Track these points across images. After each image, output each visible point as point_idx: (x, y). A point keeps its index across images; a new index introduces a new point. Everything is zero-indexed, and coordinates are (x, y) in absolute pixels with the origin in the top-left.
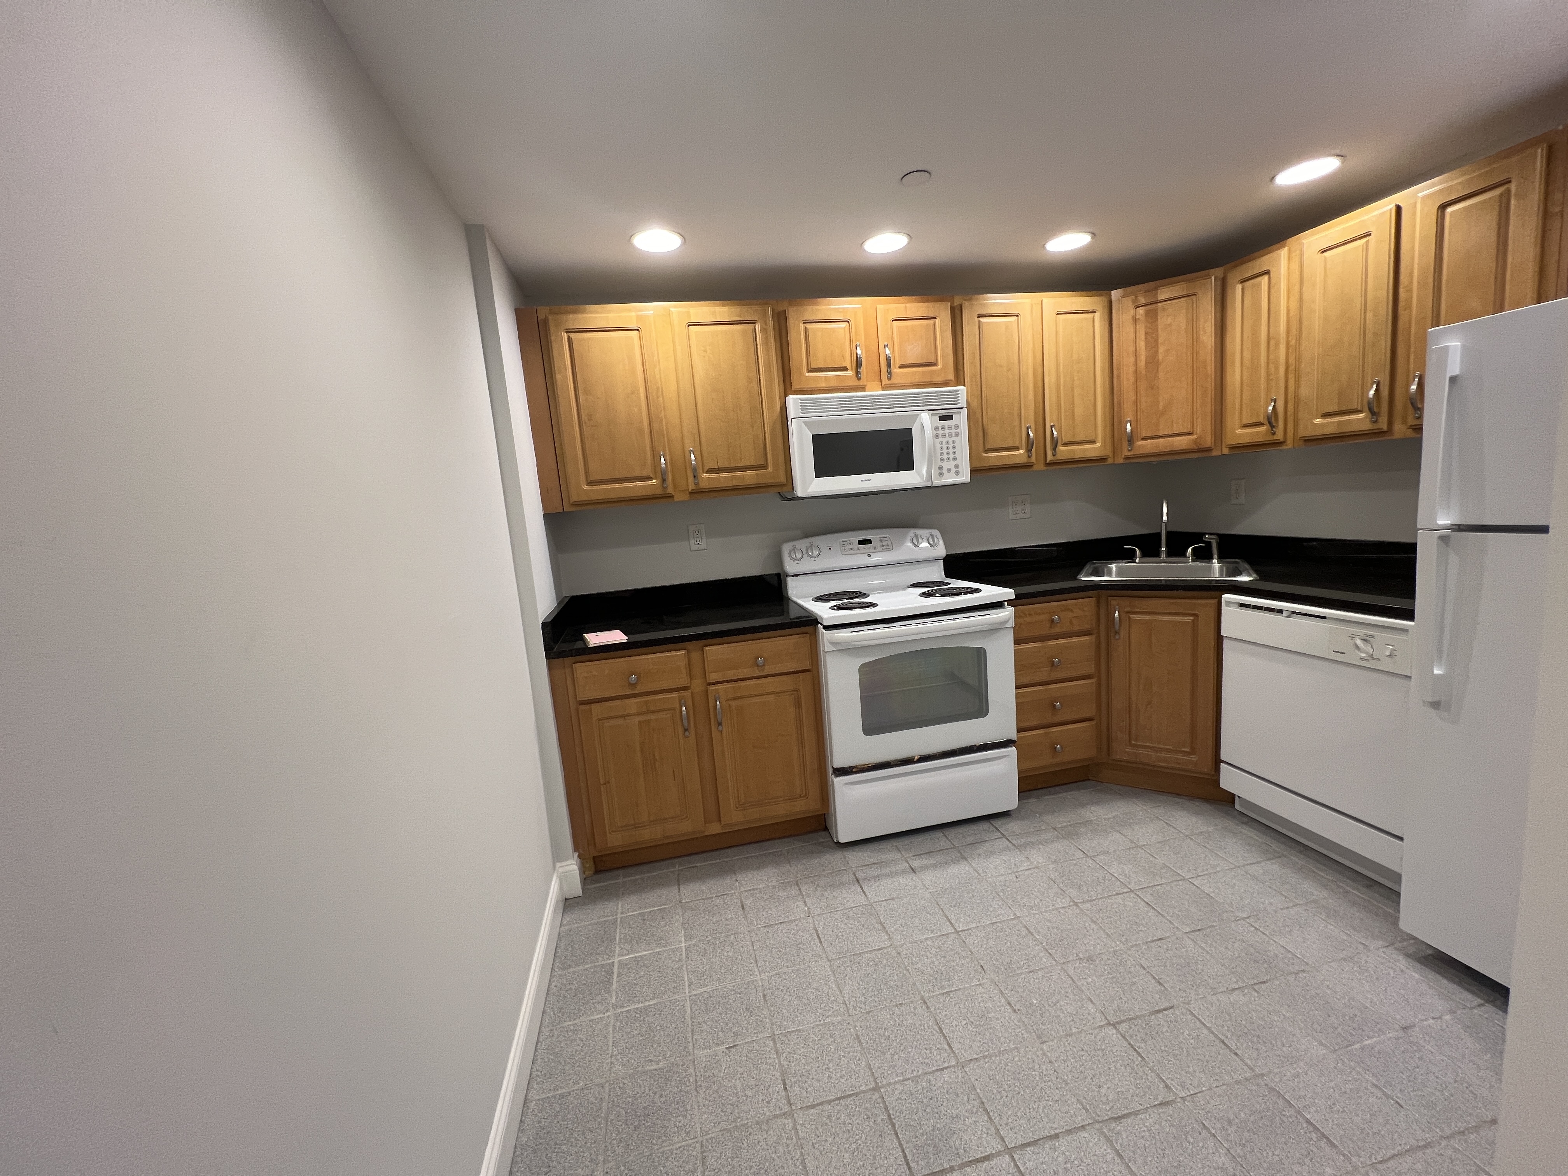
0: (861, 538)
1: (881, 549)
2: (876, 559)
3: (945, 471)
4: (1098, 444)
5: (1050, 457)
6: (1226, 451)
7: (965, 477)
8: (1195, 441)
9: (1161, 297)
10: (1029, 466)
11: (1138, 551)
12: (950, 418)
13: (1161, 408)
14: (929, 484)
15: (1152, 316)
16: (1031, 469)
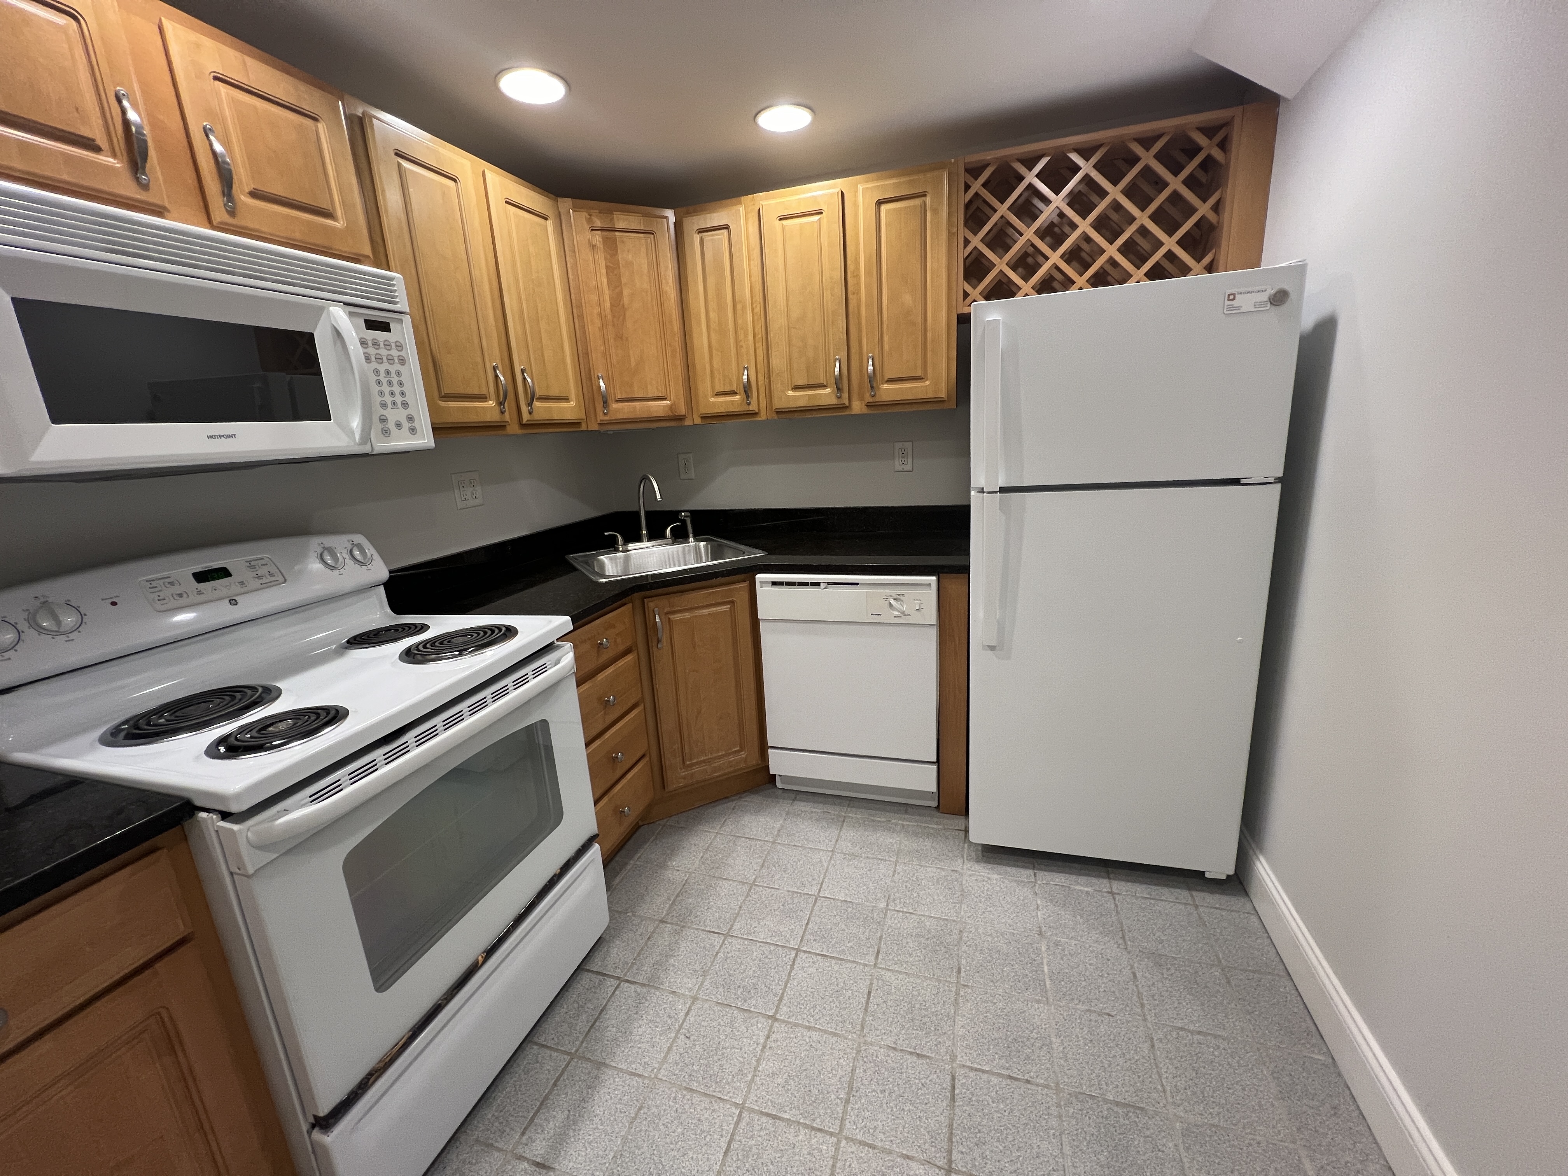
0: (199, 568)
1: (257, 583)
2: (250, 606)
3: (391, 425)
4: (572, 403)
5: (526, 417)
6: (698, 421)
7: (425, 440)
8: (671, 407)
9: (620, 225)
10: (499, 427)
11: (620, 538)
12: (384, 327)
13: (633, 364)
14: (366, 449)
15: (611, 247)
16: (504, 432)
